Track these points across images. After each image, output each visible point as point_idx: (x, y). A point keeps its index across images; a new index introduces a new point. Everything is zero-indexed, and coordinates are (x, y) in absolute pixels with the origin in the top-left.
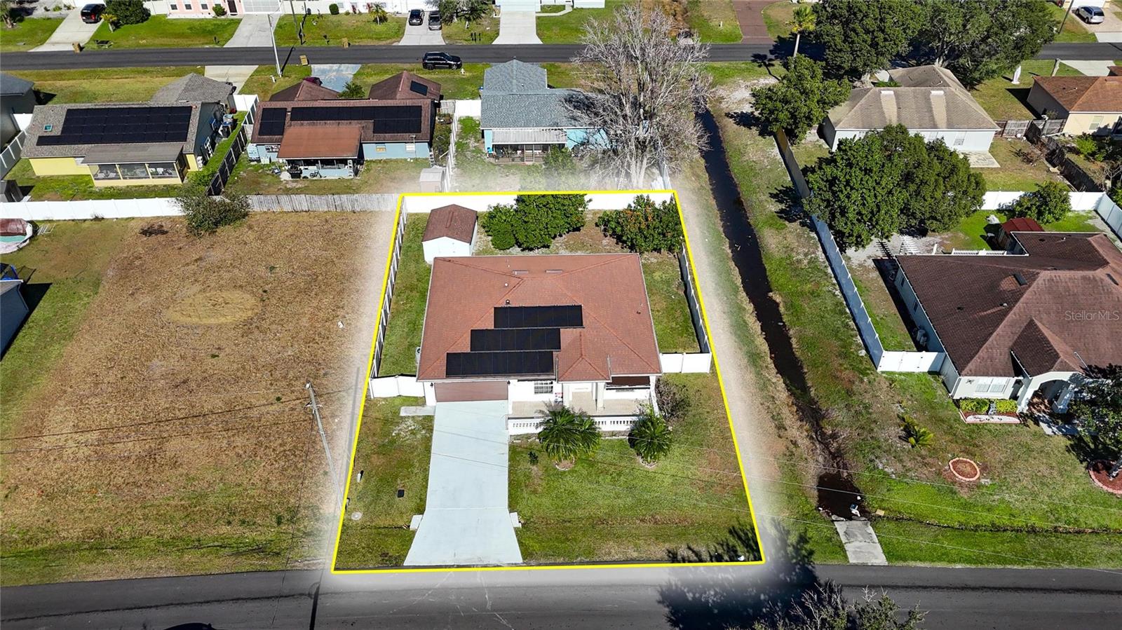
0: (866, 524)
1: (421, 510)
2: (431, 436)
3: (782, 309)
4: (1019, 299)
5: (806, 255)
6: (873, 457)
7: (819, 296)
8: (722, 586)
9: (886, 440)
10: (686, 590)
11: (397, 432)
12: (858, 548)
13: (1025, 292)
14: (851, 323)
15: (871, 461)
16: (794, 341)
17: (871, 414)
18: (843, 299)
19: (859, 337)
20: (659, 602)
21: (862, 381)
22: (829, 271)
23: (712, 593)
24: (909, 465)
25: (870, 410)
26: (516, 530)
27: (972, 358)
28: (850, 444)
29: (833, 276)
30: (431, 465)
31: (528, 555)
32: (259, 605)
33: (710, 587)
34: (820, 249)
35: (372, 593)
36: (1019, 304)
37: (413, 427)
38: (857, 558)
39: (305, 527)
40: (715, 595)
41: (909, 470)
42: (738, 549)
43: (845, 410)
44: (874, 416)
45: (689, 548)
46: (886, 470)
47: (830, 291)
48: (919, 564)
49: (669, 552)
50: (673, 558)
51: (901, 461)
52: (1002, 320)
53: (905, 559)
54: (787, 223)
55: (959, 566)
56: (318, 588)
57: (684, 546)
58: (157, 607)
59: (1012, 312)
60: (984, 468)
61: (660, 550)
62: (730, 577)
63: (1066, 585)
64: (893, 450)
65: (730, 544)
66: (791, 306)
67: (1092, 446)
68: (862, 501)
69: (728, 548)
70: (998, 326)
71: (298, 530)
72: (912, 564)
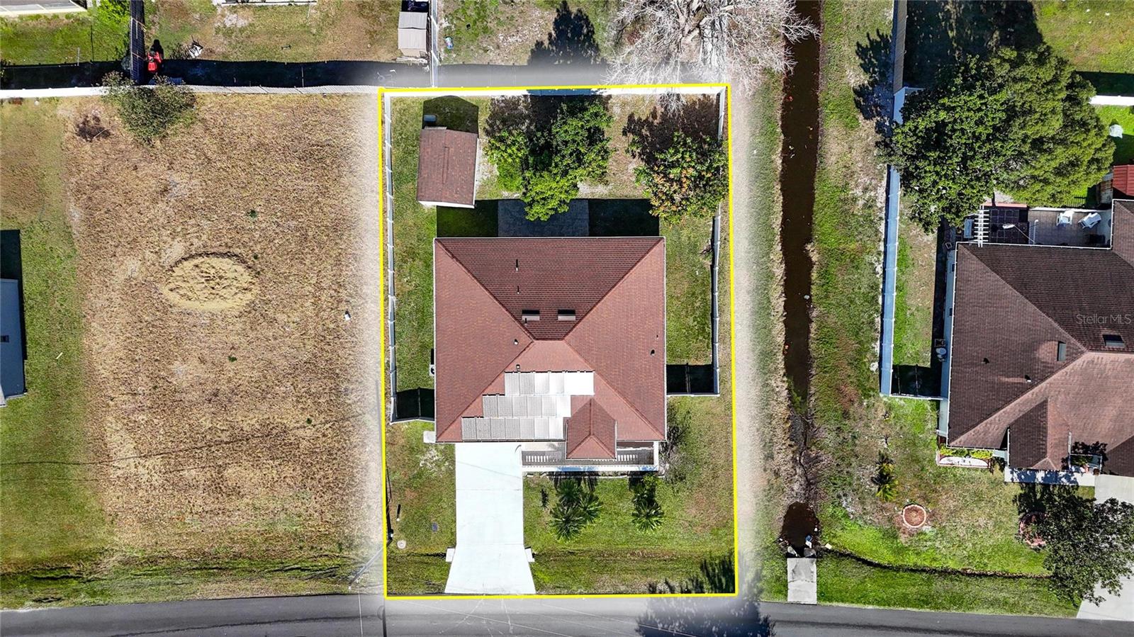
0: (812, 562)
1: (453, 544)
2: (454, 469)
3: (814, 275)
4: (1046, 378)
5: (866, 190)
6: (841, 494)
7: (857, 268)
8: (686, 619)
9: (859, 479)
10: (658, 621)
11: (423, 462)
12: (799, 586)
13: (1057, 371)
14: (878, 320)
15: (839, 497)
16: (814, 326)
17: (856, 445)
18: (881, 280)
19: (878, 343)
20: (637, 631)
21: (861, 404)
22: (882, 228)
23: (677, 624)
24: (868, 508)
25: (857, 442)
26: (530, 564)
27: (968, 430)
28: (827, 473)
29: (883, 237)
30: (457, 500)
31: (540, 587)
32: (343, 623)
33: (675, 619)
34: (884, 183)
35: (425, 617)
36: (1044, 384)
37: (437, 458)
38: (795, 597)
39: (362, 552)
40: (679, 627)
41: (867, 514)
42: (705, 586)
43: (834, 433)
44: (857, 449)
45: (667, 583)
46: (848, 509)
47: (872, 264)
48: (841, 604)
49: (650, 586)
50: (652, 589)
51: (863, 503)
52: (1018, 397)
53: (830, 600)
54: (861, 117)
55: (870, 607)
56: (384, 611)
57: (662, 581)
58: (269, 622)
59: (1031, 392)
60: (932, 516)
61: (643, 583)
62: (693, 612)
63: (945, 627)
64: (860, 490)
65: (700, 580)
66: (824, 274)
67: (1039, 496)
68: (817, 533)
69: (697, 584)
70: (1008, 403)
71: (357, 555)
72: (835, 604)
